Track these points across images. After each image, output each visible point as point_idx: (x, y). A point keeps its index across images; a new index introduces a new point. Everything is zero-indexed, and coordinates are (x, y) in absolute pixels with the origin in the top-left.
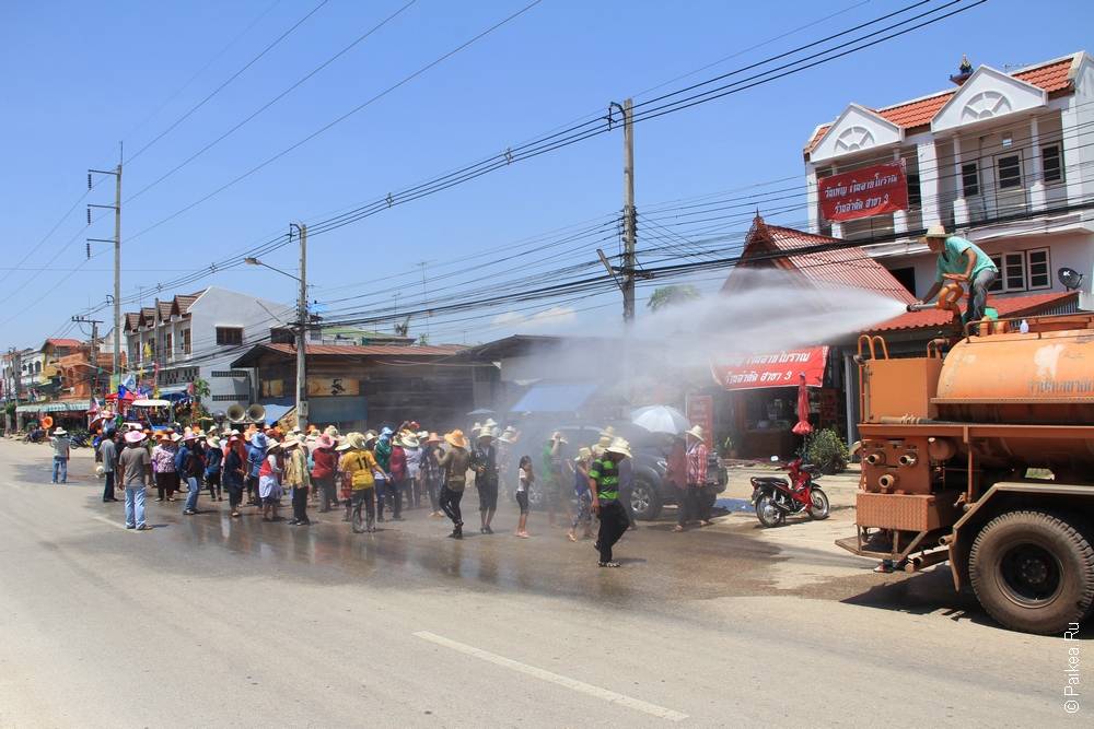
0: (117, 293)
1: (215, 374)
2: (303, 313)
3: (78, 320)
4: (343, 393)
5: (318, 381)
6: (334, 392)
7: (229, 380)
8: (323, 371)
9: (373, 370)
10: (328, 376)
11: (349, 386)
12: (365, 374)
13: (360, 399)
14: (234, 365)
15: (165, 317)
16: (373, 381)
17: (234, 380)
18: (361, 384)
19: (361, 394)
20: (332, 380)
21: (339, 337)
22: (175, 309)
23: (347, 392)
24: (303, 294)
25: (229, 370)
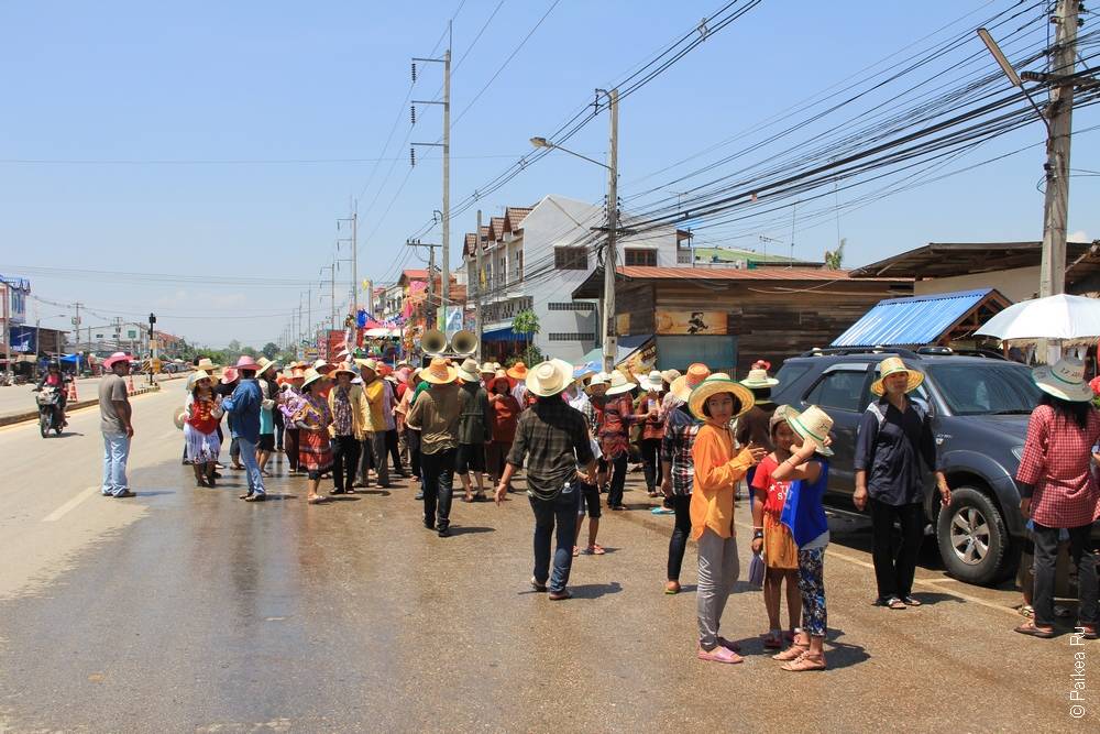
0: (446, 207)
1: (552, 306)
2: (614, 215)
3: (414, 243)
4: (705, 332)
5: (669, 314)
6: (693, 330)
7: (570, 315)
8: (679, 301)
9: (747, 300)
10: (683, 307)
11: (713, 322)
12: (737, 305)
13: (729, 339)
14: (576, 295)
15: (498, 235)
16: (746, 316)
17: (577, 315)
18: (730, 319)
19: (730, 332)
20: (690, 314)
21: (715, 259)
22: (507, 227)
23: (710, 331)
24: (614, 186)
25: (569, 300)
